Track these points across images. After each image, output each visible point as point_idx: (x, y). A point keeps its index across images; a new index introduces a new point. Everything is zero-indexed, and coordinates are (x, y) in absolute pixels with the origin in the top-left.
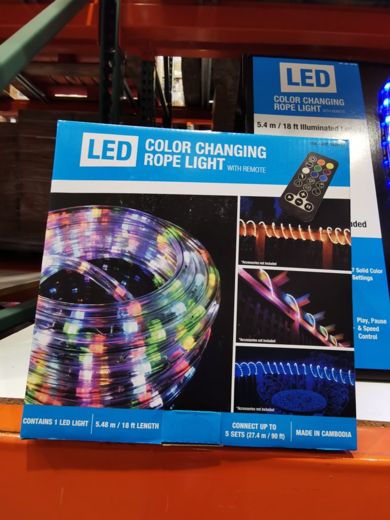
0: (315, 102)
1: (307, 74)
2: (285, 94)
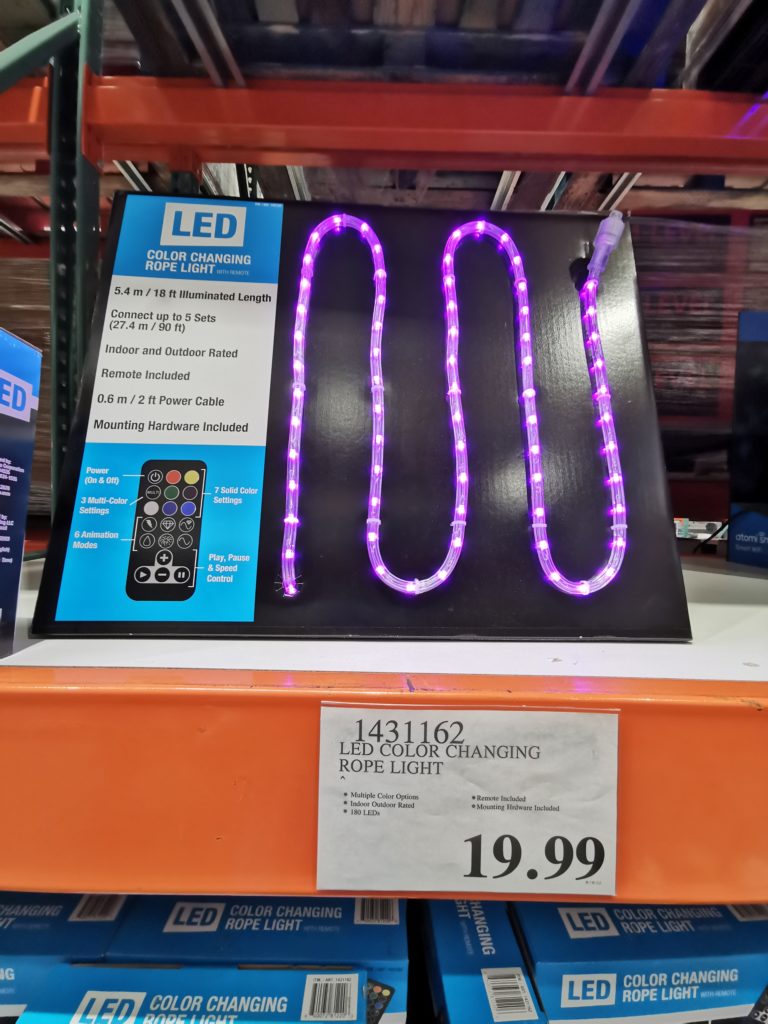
0: (209, 259)
1: (204, 220)
2: (164, 248)
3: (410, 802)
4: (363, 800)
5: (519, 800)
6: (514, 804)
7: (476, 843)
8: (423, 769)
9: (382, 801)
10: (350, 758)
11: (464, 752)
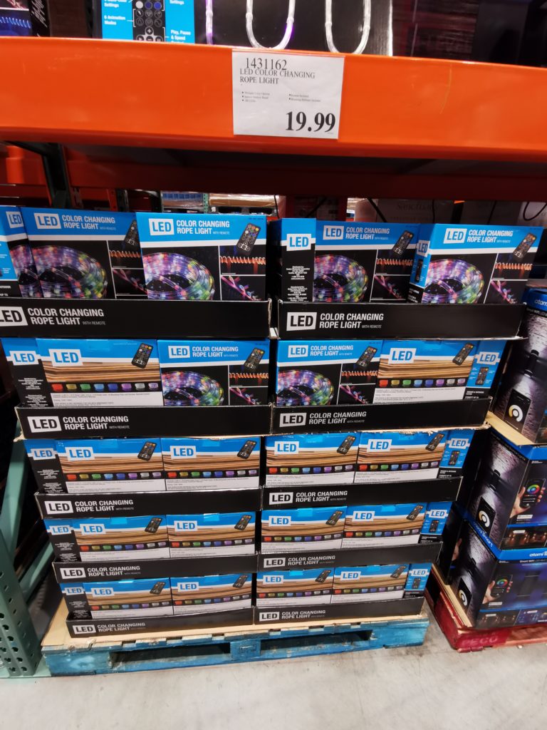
3: (266, 96)
4: (249, 95)
5: (306, 96)
6: (304, 98)
7: (290, 114)
8: (271, 81)
9: (256, 95)
10: (244, 76)
11: (287, 74)
